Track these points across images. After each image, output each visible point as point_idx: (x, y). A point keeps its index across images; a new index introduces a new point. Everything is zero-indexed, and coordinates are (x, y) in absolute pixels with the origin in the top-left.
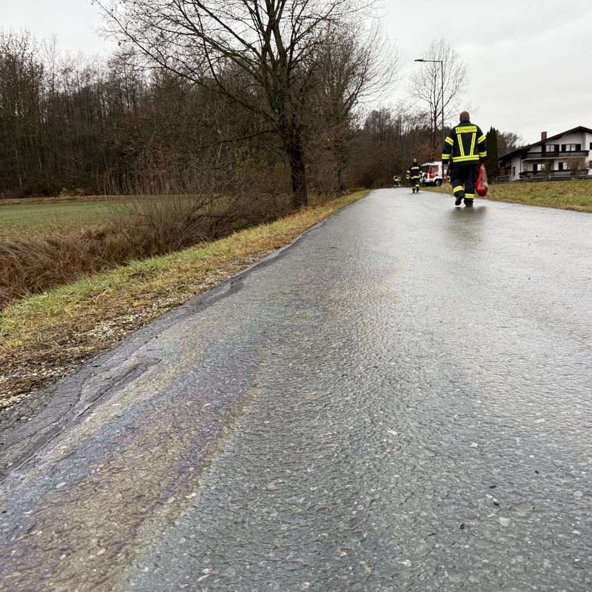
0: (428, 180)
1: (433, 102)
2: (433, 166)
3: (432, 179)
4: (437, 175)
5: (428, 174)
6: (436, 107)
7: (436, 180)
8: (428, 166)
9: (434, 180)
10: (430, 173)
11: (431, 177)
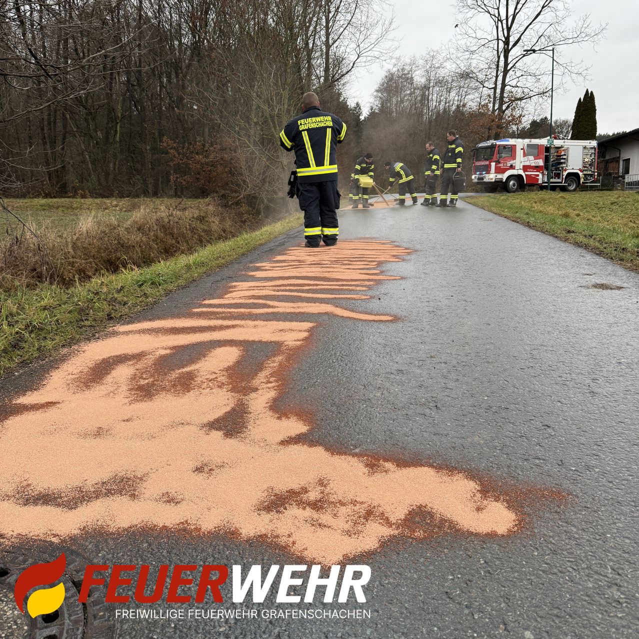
0: (491, 177)
1: (503, 17)
2: (505, 147)
3: (499, 176)
4: (512, 167)
5: (493, 164)
6: (509, 29)
7: (510, 177)
8: (493, 147)
9: (504, 177)
10: (498, 162)
11: (499, 170)
